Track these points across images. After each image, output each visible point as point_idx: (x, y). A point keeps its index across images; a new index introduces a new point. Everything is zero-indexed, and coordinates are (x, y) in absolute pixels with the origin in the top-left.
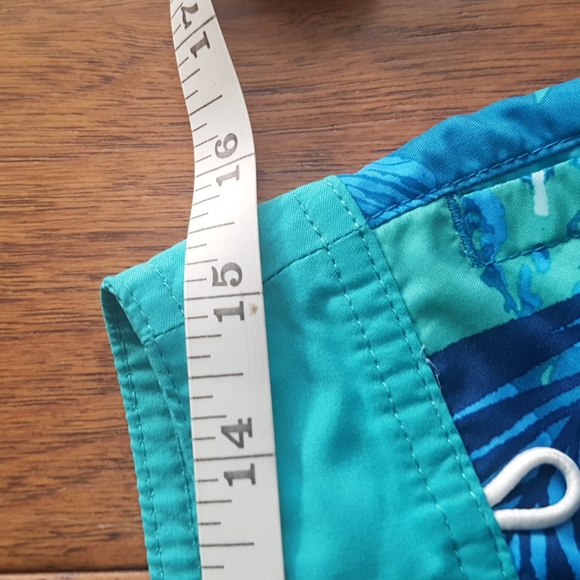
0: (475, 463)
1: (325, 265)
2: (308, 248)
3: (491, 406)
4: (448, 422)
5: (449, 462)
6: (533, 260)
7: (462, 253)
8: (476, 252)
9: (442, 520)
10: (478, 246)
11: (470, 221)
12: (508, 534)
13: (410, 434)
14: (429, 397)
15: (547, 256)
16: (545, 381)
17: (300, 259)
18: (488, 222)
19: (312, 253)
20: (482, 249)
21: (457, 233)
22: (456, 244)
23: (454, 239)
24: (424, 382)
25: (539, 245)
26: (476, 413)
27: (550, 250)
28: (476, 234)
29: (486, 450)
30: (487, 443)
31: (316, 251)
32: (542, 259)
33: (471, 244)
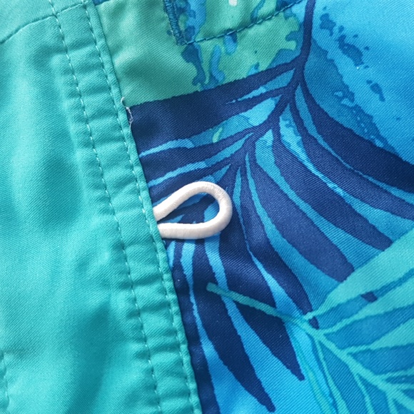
0: (150, 189)
1: (52, 28)
2: (41, 14)
3: (170, 149)
4: (134, 157)
5: (130, 187)
6: (224, 43)
7: (169, 33)
8: (180, 32)
9: (116, 226)
10: (182, 28)
11: (179, 6)
12: (167, 241)
13: (103, 163)
14: (122, 139)
15: (235, 40)
16: (215, 140)
17: (33, 22)
18: (192, 8)
19: (43, 18)
20: (186, 30)
21: (166, 15)
22: (164, 24)
23: (163, 19)
24: (120, 127)
25: (230, 30)
26: (157, 153)
27: (238, 35)
28: (182, 18)
29: (161, 180)
30: (163, 176)
31: (47, 17)
32: (232, 43)
33: (177, 25)
